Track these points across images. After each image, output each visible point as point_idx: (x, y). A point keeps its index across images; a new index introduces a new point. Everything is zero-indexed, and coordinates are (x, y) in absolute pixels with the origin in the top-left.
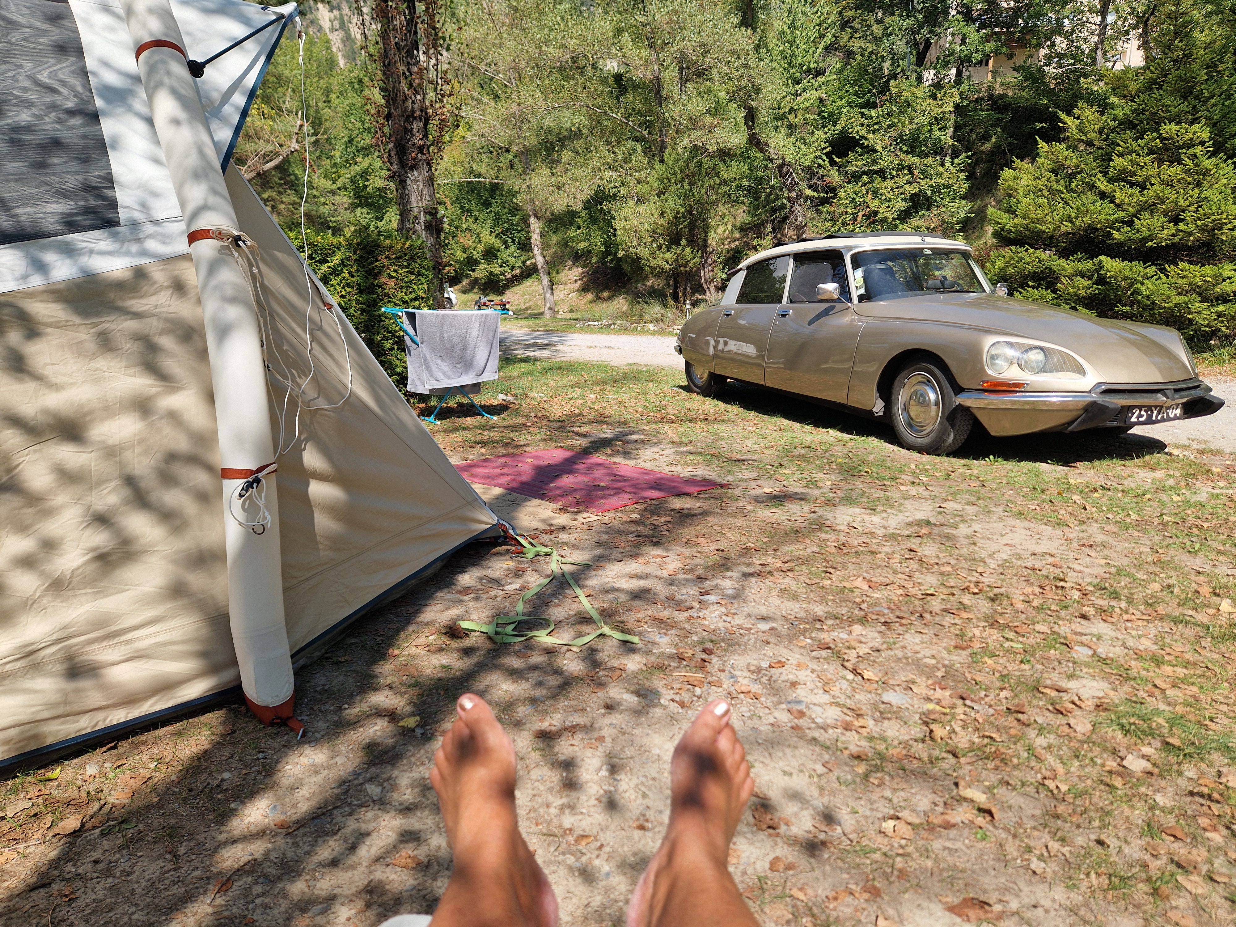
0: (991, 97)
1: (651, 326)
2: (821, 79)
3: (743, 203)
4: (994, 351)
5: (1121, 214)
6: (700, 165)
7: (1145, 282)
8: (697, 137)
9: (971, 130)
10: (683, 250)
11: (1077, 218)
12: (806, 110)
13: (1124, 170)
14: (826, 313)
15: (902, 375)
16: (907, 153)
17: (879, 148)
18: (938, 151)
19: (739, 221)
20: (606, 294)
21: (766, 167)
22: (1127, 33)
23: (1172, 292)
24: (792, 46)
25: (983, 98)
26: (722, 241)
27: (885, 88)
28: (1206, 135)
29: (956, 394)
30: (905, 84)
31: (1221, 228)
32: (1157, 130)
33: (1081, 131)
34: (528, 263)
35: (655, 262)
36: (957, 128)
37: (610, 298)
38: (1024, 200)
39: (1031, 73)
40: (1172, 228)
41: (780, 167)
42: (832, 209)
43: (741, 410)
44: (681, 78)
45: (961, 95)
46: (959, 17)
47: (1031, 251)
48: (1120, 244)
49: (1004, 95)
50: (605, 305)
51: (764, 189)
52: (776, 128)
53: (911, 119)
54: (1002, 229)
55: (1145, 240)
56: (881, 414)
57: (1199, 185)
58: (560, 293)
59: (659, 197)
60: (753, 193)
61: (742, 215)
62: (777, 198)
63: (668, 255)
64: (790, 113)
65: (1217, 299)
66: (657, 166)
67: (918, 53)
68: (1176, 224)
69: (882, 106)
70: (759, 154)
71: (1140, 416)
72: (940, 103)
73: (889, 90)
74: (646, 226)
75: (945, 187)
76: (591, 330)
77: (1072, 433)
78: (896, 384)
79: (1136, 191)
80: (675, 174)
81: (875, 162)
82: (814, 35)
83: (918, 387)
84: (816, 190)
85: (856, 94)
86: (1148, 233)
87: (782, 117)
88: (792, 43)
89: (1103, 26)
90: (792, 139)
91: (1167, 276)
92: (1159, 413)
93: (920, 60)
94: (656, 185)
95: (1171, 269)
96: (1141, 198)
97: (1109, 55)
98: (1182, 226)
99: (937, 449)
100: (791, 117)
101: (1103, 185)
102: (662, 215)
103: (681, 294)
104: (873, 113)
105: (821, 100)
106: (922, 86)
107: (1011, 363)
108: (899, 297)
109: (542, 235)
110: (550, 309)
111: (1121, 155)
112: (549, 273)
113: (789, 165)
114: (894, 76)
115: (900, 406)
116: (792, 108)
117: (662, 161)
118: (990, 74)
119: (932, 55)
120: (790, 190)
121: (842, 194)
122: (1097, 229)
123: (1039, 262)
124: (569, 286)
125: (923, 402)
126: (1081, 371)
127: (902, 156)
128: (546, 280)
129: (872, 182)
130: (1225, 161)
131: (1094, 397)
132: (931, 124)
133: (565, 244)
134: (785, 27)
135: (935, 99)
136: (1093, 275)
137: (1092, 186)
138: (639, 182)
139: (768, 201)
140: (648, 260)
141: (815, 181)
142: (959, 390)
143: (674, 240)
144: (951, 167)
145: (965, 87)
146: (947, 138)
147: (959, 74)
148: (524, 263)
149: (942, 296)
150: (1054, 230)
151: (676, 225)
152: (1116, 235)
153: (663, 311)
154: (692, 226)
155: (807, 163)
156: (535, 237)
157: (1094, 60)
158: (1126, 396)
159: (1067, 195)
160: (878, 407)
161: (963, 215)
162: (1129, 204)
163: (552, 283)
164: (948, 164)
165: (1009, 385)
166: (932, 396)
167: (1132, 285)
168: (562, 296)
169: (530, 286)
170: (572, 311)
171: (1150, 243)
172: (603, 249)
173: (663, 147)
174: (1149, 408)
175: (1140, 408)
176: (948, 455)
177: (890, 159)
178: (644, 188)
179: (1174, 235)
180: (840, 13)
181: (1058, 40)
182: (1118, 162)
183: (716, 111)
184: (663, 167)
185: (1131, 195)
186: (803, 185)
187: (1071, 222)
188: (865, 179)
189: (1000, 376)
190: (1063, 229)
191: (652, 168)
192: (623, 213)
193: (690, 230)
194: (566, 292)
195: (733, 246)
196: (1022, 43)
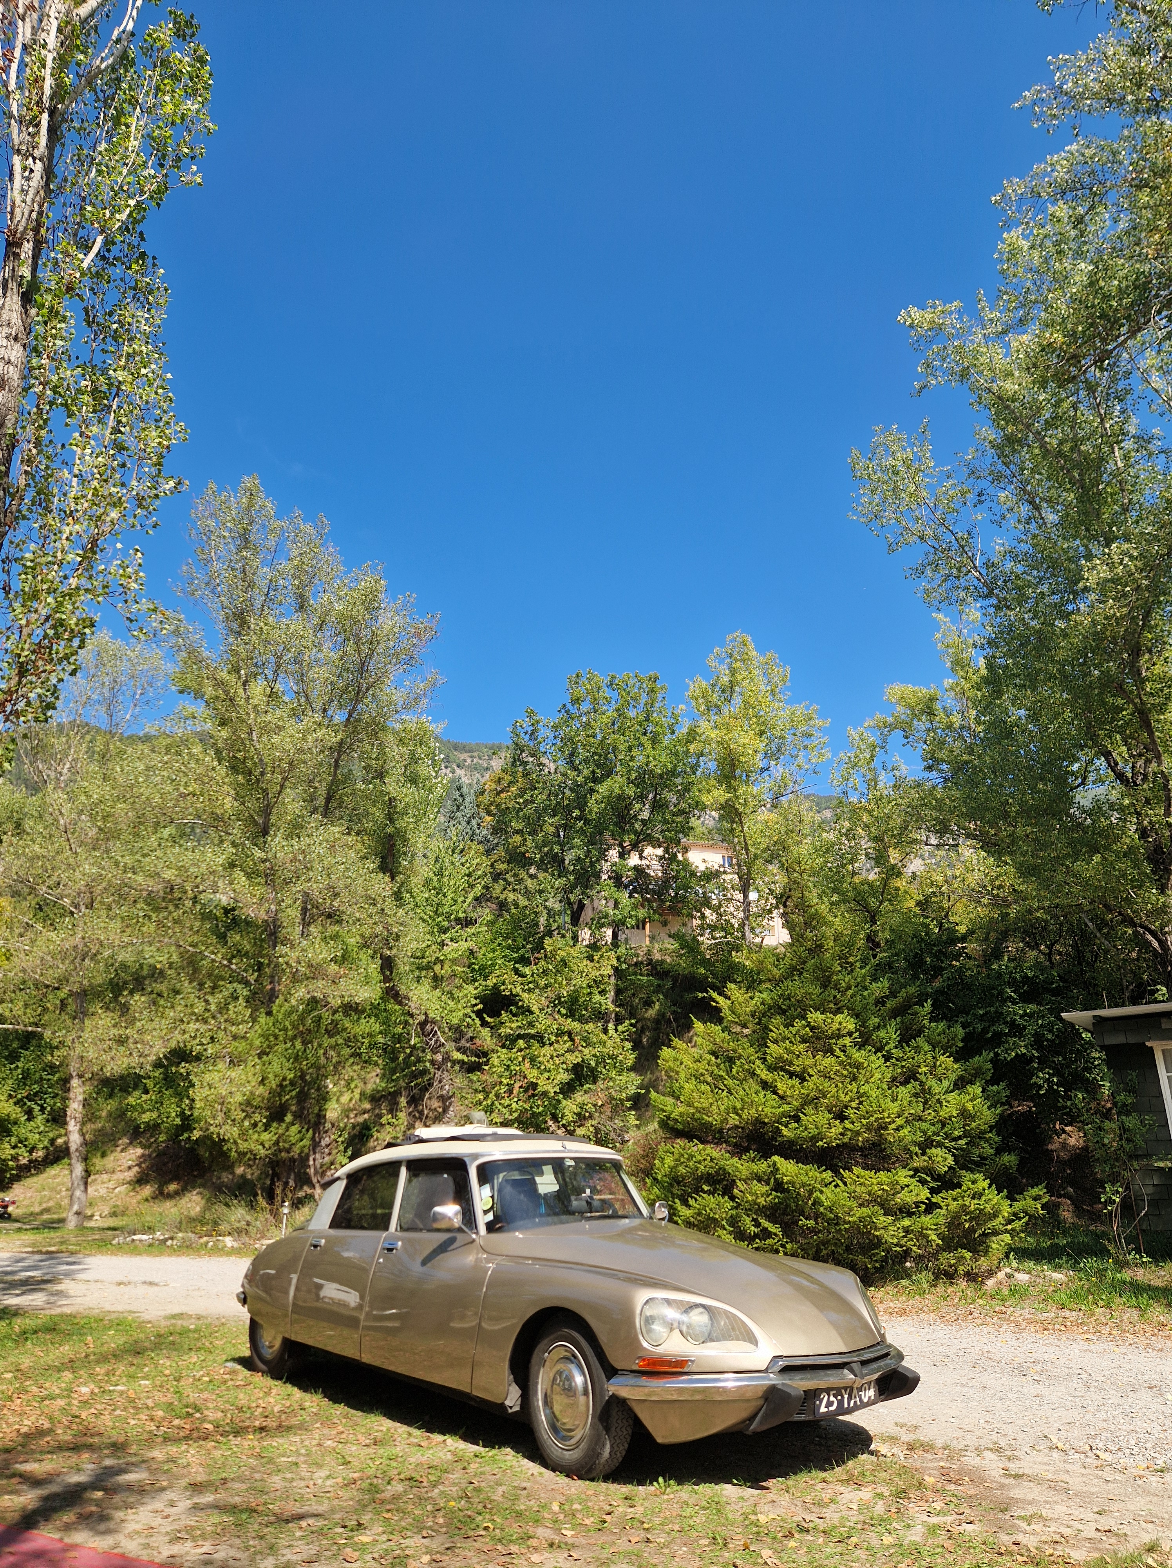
0: (650, 962)
1: (229, 1241)
2: (470, 930)
3: (376, 1064)
4: (648, 1312)
5: (786, 1107)
6: (319, 1020)
7: (824, 1189)
8: (319, 988)
9: (634, 995)
10: (287, 1129)
11: (742, 1109)
12: (454, 961)
13: (780, 1058)
14: (443, 1248)
15: (542, 1346)
16: (566, 1016)
17: (535, 1008)
18: (600, 1016)
19: (370, 1087)
20: (173, 1187)
21: (406, 1023)
22: (770, 912)
23: (854, 1204)
24: (438, 894)
25: (642, 963)
26: (346, 1112)
27: (539, 946)
28: (851, 1027)
29: (609, 1379)
30: (561, 942)
31: (886, 1129)
32: (804, 1017)
33: (733, 1013)
34: (60, 1141)
35: (246, 1145)
36: (618, 992)
37: (177, 1194)
38: (686, 1086)
39: (687, 942)
40: (837, 1128)
41: (423, 1025)
42: (484, 1078)
43: (325, 1402)
44: (303, 919)
45: (618, 959)
46: (610, 882)
47: (701, 1146)
48: (791, 1142)
49: (663, 962)
50: (168, 1204)
51: (404, 1048)
52: (418, 979)
53: (569, 980)
54: (668, 1118)
55: (814, 1139)
56: (517, 1408)
57: (855, 1079)
58: (99, 1188)
59: (260, 1058)
60: (390, 1053)
61: (374, 1080)
62: (419, 1060)
63: (265, 1136)
64: (435, 964)
65: (901, 1211)
66: (263, 1019)
67: (572, 912)
68: (842, 1121)
69: (536, 964)
70: (398, 1007)
71: (829, 1404)
72: (598, 965)
73: (543, 948)
74: (239, 1098)
75: (610, 1057)
76: (134, 1250)
77: (756, 1434)
78: (535, 1359)
79: (795, 1082)
80: (285, 1029)
81: (531, 1025)
82: (462, 883)
83: (560, 1366)
84: (464, 1053)
85: (509, 947)
86: (816, 1131)
87: (428, 967)
88: (439, 891)
89: (747, 904)
90: (438, 993)
91: (845, 1184)
92: (850, 1399)
93: (575, 919)
94: (257, 1043)
95: (846, 1174)
96: (803, 1091)
97: (757, 931)
98: (848, 1125)
99: (590, 1470)
100: (437, 968)
101: (764, 1074)
102: (262, 1082)
103: (278, 1191)
104: (527, 970)
105: (472, 952)
106: (579, 945)
107: (671, 1330)
108: (537, 1225)
109: (86, 1103)
110: (78, 1213)
111: (776, 1042)
112: (85, 1159)
113: (433, 1022)
114: (550, 934)
115: (540, 1396)
116: (437, 958)
117: (269, 1013)
118: (648, 939)
119: (587, 914)
120: (434, 1051)
121: (495, 1060)
122: (765, 1124)
123: (712, 1160)
124: (119, 1176)
125: (569, 1390)
126: (753, 1341)
127: (561, 1020)
128: (79, 1169)
129: (529, 1047)
130: (875, 1053)
131: (773, 1379)
132: (590, 987)
133: (120, 1115)
134: (431, 874)
135: (592, 961)
136: (769, 1179)
137: (753, 1074)
138: (235, 1037)
139: (407, 1063)
140: (235, 1142)
141: (463, 1043)
142: (611, 1372)
143: (276, 1114)
144: (615, 1035)
145: (622, 950)
146: (607, 1003)
147: (615, 936)
148: (52, 1141)
149: (587, 1225)
150: (722, 1122)
151: (280, 1095)
152: (785, 1131)
153: (248, 1218)
154: (302, 1097)
155: (455, 1021)
156: (75, 1108)
157: (744, 935)
158: (808, 1374)
159: (729, 1082)
160: (512, 1400)
161: (632, 1090)
162: (792, 1097)
163: (88, 1173)
164: (611, 1032)
165: (669, 1363)
166: (579, 1380)
167: (811, 1193)
168: (103, 1192)
169: (55, 1177)
170: (114, 1214)
171: (820, 1143)
172: (178, 1121)
173: (272, 996)
174: (838, 1391)
175: (828, 1391)
176: (606, 1479)
177: (548, 1023)
178: (241, 1046)
179: (842, 1134)
180: (492, 865)
181: (708, 912)
182: (774, 1050)
183: (344, 959)
184: (270, 1020)
185: (793, 1087)
186: (450, 1046)
187: (738, 1114)
188: (521, 1043)
189: (659, 1350)
190: (731, 1121)
191: (254, 1020)
192: (208, 1077)
193: (298, 1103)
194: (111, 1185)
195: (361, 1119)
196: (675, 911)
